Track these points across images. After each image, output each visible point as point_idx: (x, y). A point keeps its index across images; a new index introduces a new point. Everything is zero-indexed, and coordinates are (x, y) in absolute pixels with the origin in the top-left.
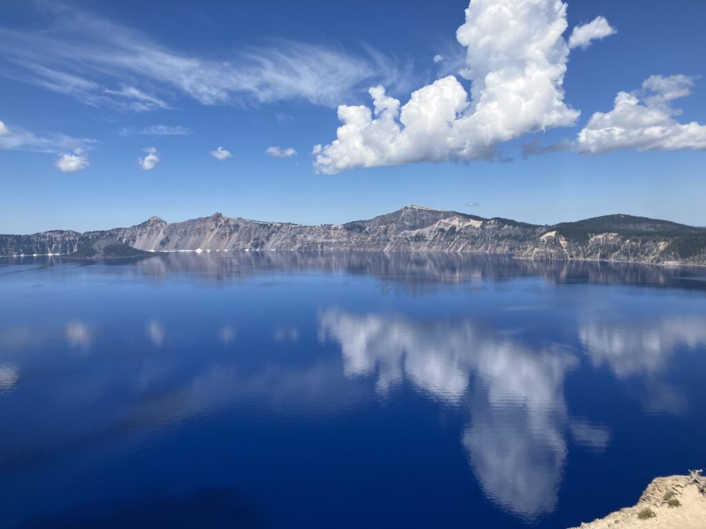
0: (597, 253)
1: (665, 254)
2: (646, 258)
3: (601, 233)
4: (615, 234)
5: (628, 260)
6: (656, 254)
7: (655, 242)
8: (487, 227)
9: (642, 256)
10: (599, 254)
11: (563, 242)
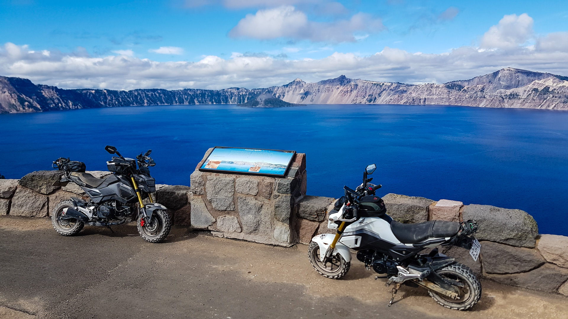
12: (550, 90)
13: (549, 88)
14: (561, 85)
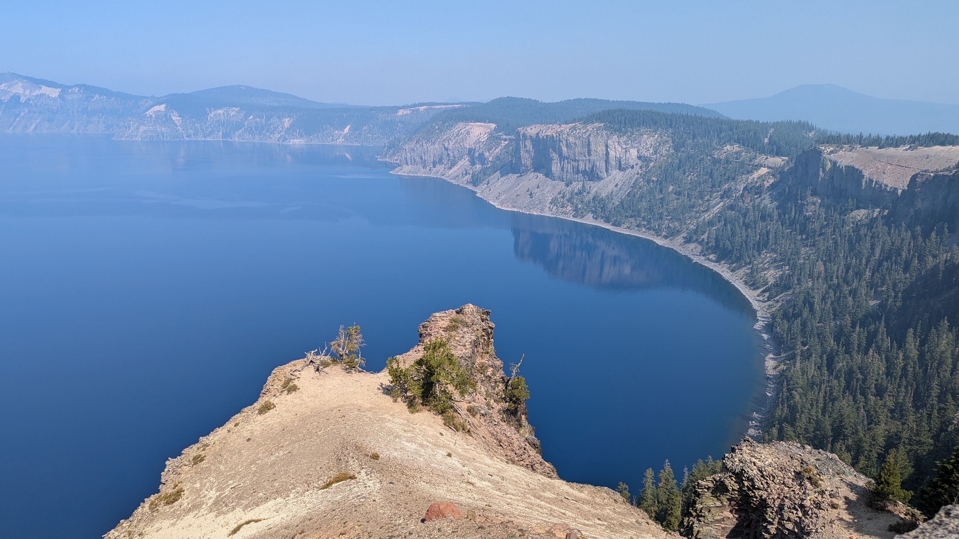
0: (219, 131)
1: (291, 131)
2: (272, 136)
3: (220, 108)
4: (237, 109)
5: (254, 139)
6: (281, 131)
7: (279, 118)
8: (69, 97)
9: (268, 134)
10: (221, 132)
11: (176, 118)
12: (23, 100)
13: (19, 97)
14: (38, 92)
